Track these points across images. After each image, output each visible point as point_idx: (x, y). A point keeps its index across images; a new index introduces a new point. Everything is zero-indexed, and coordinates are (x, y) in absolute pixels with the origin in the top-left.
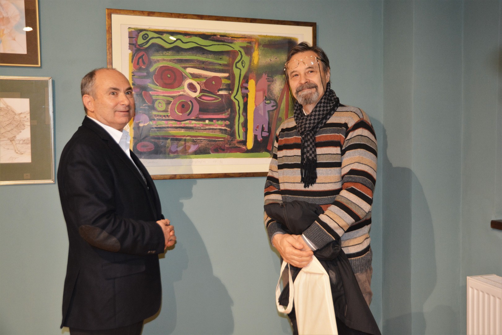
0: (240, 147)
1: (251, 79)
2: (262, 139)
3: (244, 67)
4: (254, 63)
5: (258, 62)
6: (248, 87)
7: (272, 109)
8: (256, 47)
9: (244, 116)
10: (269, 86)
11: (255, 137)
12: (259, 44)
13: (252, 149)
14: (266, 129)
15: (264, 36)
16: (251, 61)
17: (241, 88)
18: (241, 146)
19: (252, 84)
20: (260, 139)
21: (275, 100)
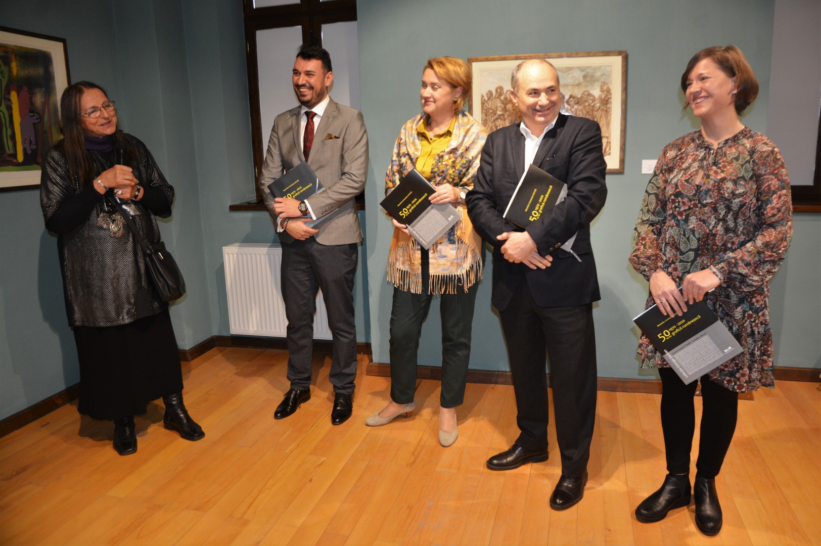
0: (11, 161)
1: (12, 90)
2: (31, 151)
3: (4, 77)
4: (13, 75)
5: (17, 73)
6: (11, 99)
7: (36, 121)
8: (13, 58)
9: (11, 128)
10: (31, 99)
11: (25, 150)
12: (16, 55)
13: (23, 162)
14: (34, 142)
15: (19, 47)
16: (10, 72)
17: (4, 99)
18: (12, 159)
19: (14, 96)
20: (29, 152)
21: (38, 113)
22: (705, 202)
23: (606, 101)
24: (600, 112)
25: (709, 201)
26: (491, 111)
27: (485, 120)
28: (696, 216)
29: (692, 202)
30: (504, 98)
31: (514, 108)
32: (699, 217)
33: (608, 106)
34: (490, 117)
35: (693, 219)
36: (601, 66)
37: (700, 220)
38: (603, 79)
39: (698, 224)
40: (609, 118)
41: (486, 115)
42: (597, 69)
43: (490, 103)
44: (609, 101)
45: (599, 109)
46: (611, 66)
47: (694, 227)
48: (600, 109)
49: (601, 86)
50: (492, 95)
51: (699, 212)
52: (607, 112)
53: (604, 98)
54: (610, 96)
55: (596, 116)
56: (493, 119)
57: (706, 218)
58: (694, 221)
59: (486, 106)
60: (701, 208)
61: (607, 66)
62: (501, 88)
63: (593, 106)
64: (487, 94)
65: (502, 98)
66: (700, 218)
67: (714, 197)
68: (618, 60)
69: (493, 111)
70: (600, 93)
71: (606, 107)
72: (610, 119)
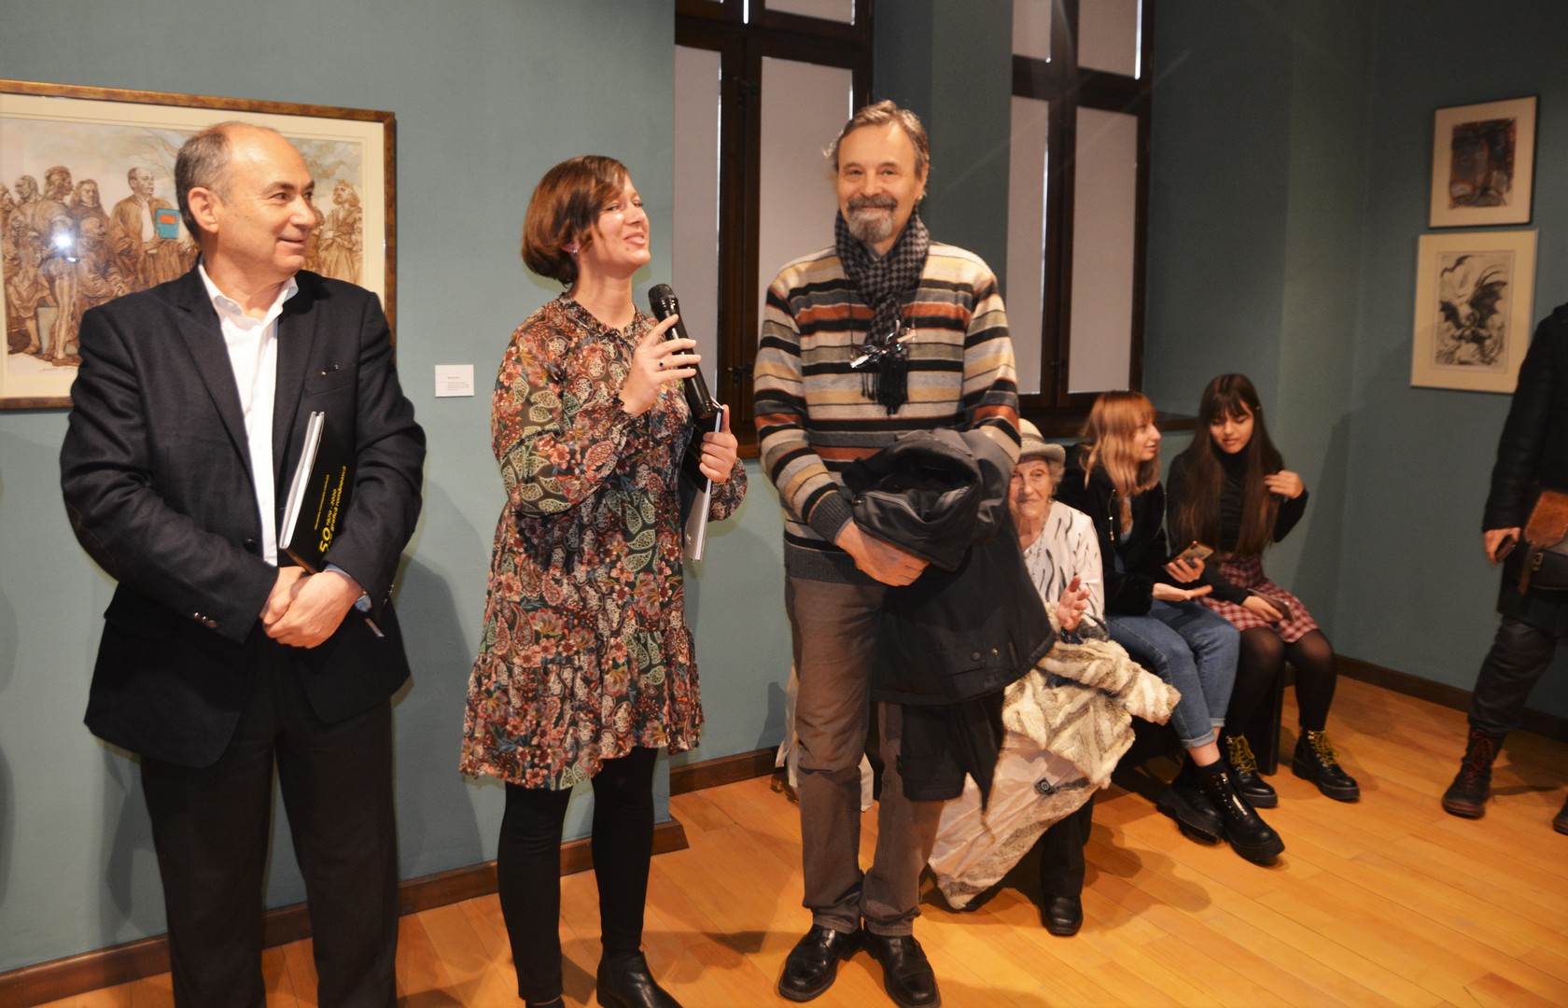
22: (659, 436)
23: (348, 227)
24: (334, 252)
25: (665, 433)
26: (34, 234)
27: (13, 259)
28: (648, 464)
29: (641, 440)
30: (73, 200)
31: (103, 229)
32: (651, 465)
33: (354, 237)
34: (31, 249)
35: (643, 470)
36: (336, 142)
37: (654, 471)
38: (339, 174)
39: (651, 479)
40: (356, 267)
41: (16, 244)
42: (327, 146)
43: (29, 211)
44: (355, 227)
45: (332, 243)
46: (359, 144)
47: (646, 485)
48: (335, 244)
49: (337, 189)
50: (36, 189)
51: (652, 456)
52: (352, 251)
53: (344, 219)
54: (357, 216)
55: (325, 259)
56: (38, 255)
57: (661, 466)
58: (645, 473)
59: (15, 219)
60: (653, 448)
61: (349, 143)
62: (64, 173)
63: (318, 237)
64: (18, 186)
65: (67, 199)
66: (653, 468)
67: (671, 427)
68: (377, 130)
69: (40, 233)
70: (335, 206)
71: (350, 241)
72: (360, 268)
